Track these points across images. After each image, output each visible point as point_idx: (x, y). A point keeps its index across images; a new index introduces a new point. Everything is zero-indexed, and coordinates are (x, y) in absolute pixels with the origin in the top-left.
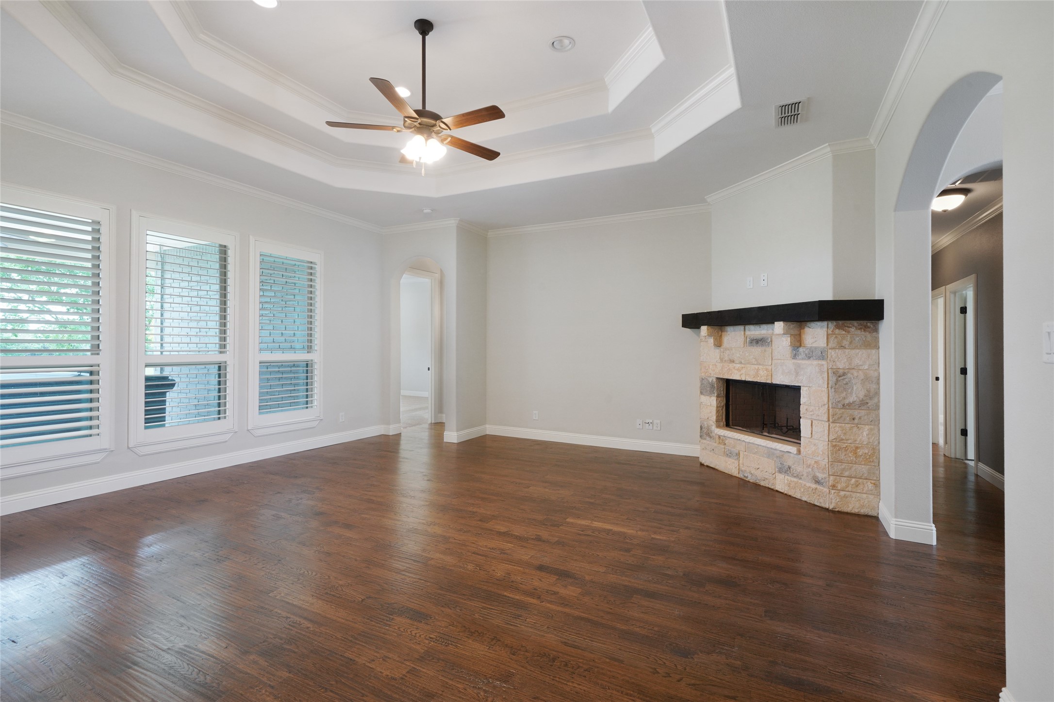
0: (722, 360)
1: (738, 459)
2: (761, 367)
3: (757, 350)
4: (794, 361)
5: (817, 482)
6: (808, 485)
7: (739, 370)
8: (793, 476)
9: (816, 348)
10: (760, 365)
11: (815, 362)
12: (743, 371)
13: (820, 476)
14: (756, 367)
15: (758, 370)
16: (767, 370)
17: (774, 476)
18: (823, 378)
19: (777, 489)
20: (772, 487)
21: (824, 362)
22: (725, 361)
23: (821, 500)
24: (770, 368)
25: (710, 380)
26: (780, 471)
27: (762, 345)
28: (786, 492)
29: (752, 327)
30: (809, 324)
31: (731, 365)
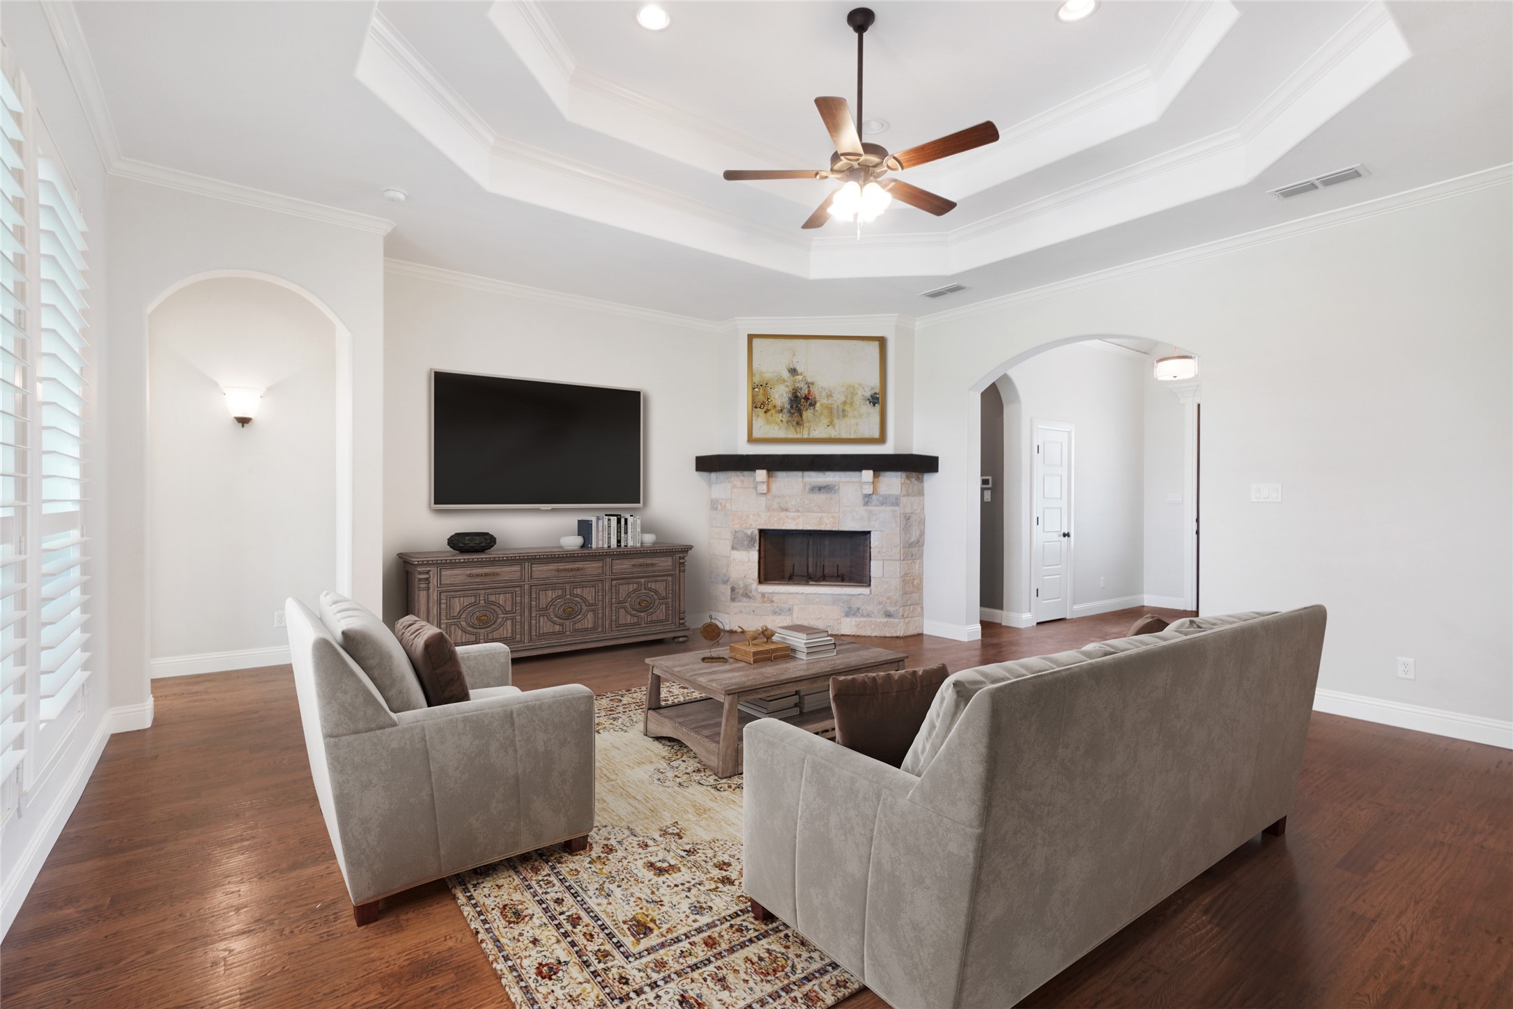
0: (768, 509)
1: (792, 614)
2: (824, 515)
3: (820, 498)
4: (865, 507)
5: (889, 615)
6: (879, 620)
7: (793, 519)
8: (862, 616)
9: (889, 495)
10: (824, 512)
11: (889, 509)
12: (800, 520)
13: (892, 609)
14: (820, 515)
15: (821, 518)
16: (833, 517)
17: (839, 621)
18: (896, 522)
19: (842, 633)
20: (837, 633)
21: (896, 508)
22: (774, 510)
23: (892, 631)
24: (837, 515)
25: (749, 532)
26: (847, 615)
27: (827, 493)
28: (853, 634)
29: (813, 474)
30: (882, 473)
31: (783, 514)
